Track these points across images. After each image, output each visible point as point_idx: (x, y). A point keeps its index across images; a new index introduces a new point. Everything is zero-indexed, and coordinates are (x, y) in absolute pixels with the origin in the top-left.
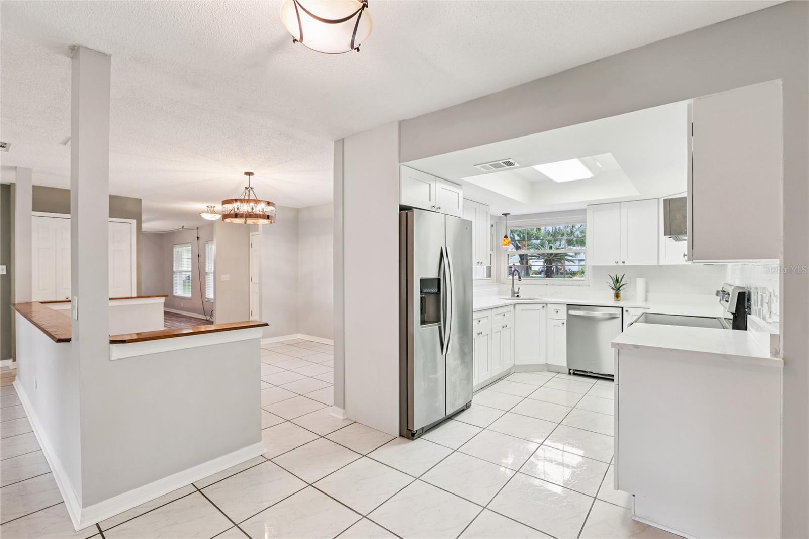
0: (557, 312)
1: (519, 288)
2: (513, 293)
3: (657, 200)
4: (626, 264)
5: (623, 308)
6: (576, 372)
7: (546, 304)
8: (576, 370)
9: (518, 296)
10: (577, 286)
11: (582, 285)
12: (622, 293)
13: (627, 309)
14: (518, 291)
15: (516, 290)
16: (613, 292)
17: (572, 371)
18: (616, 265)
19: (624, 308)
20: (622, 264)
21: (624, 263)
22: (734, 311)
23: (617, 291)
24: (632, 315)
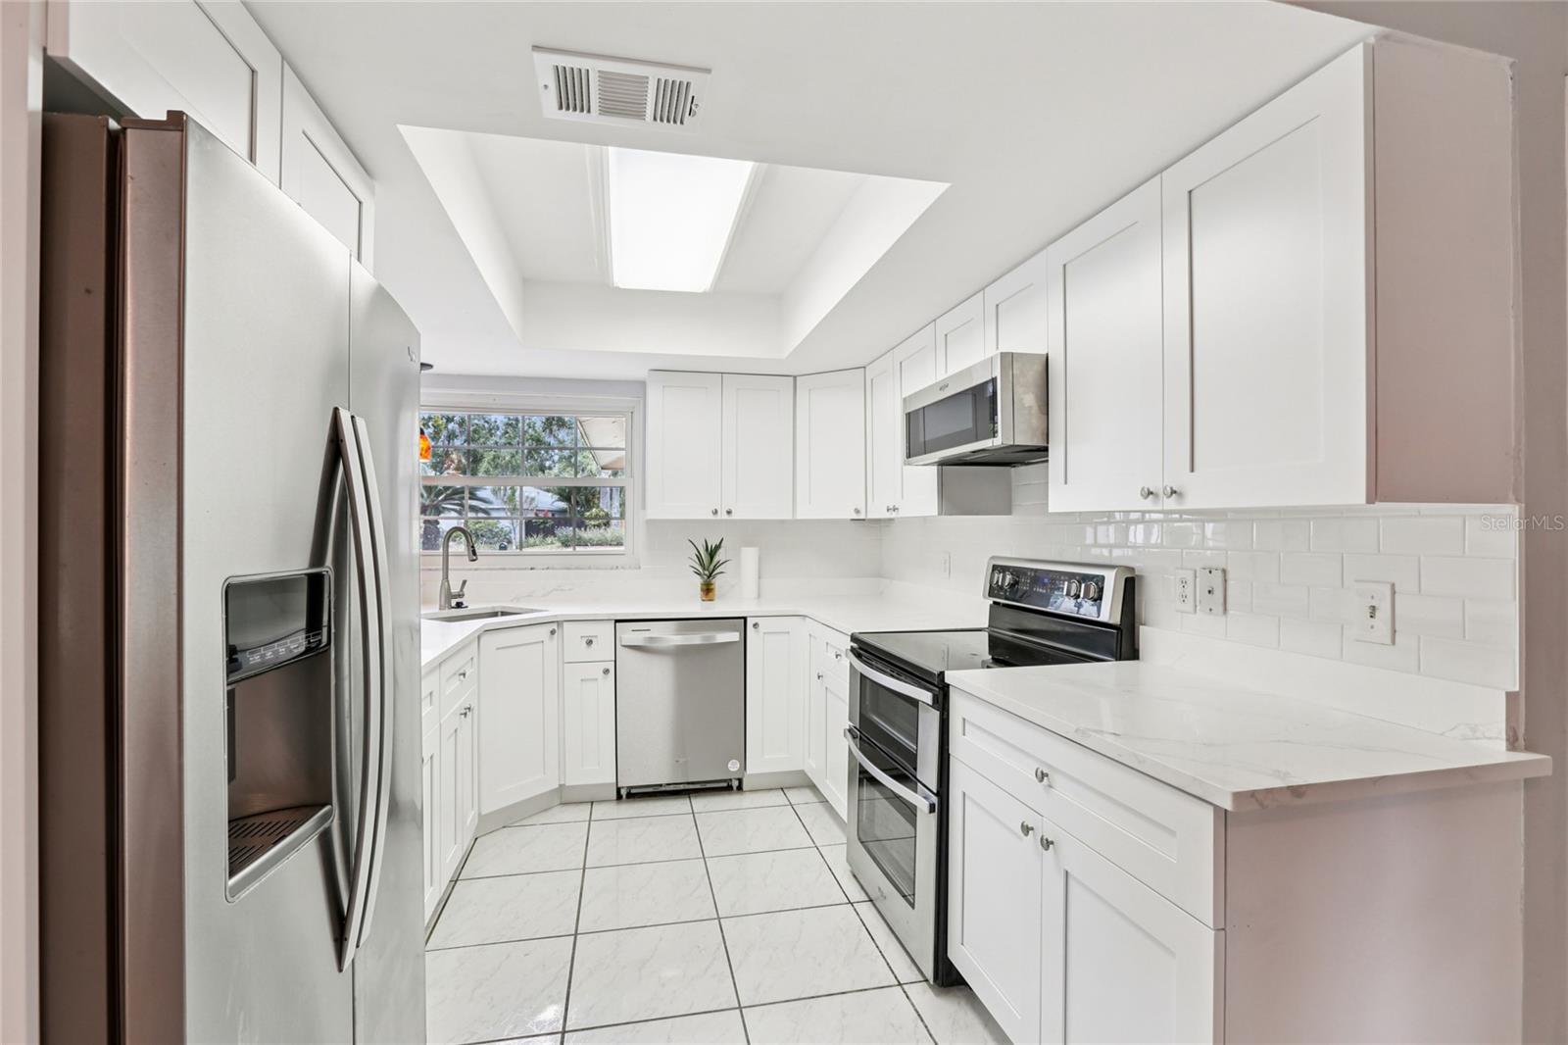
0: (590, 642)
1: (464, 582)
2: (450, 596)
3: (792, 378)
4: (735, 516)
5: (745, 619)
6: (633, 791)
7: (559, 623)
8: (632, 787)
9: (459, 605)
10: (612, 569)
11: (623, 568)
12: (718, 582)
13: (755, 620)
14: (462, 590)
15: (455, 589)
16: (698, 581)
17: (624, 792)
18: (711, 517)
19: (748, 619)
20: (725, 516)
21: (729, 512)
22: (1116, 620)
23: (709, 577)
24: (765, 633)
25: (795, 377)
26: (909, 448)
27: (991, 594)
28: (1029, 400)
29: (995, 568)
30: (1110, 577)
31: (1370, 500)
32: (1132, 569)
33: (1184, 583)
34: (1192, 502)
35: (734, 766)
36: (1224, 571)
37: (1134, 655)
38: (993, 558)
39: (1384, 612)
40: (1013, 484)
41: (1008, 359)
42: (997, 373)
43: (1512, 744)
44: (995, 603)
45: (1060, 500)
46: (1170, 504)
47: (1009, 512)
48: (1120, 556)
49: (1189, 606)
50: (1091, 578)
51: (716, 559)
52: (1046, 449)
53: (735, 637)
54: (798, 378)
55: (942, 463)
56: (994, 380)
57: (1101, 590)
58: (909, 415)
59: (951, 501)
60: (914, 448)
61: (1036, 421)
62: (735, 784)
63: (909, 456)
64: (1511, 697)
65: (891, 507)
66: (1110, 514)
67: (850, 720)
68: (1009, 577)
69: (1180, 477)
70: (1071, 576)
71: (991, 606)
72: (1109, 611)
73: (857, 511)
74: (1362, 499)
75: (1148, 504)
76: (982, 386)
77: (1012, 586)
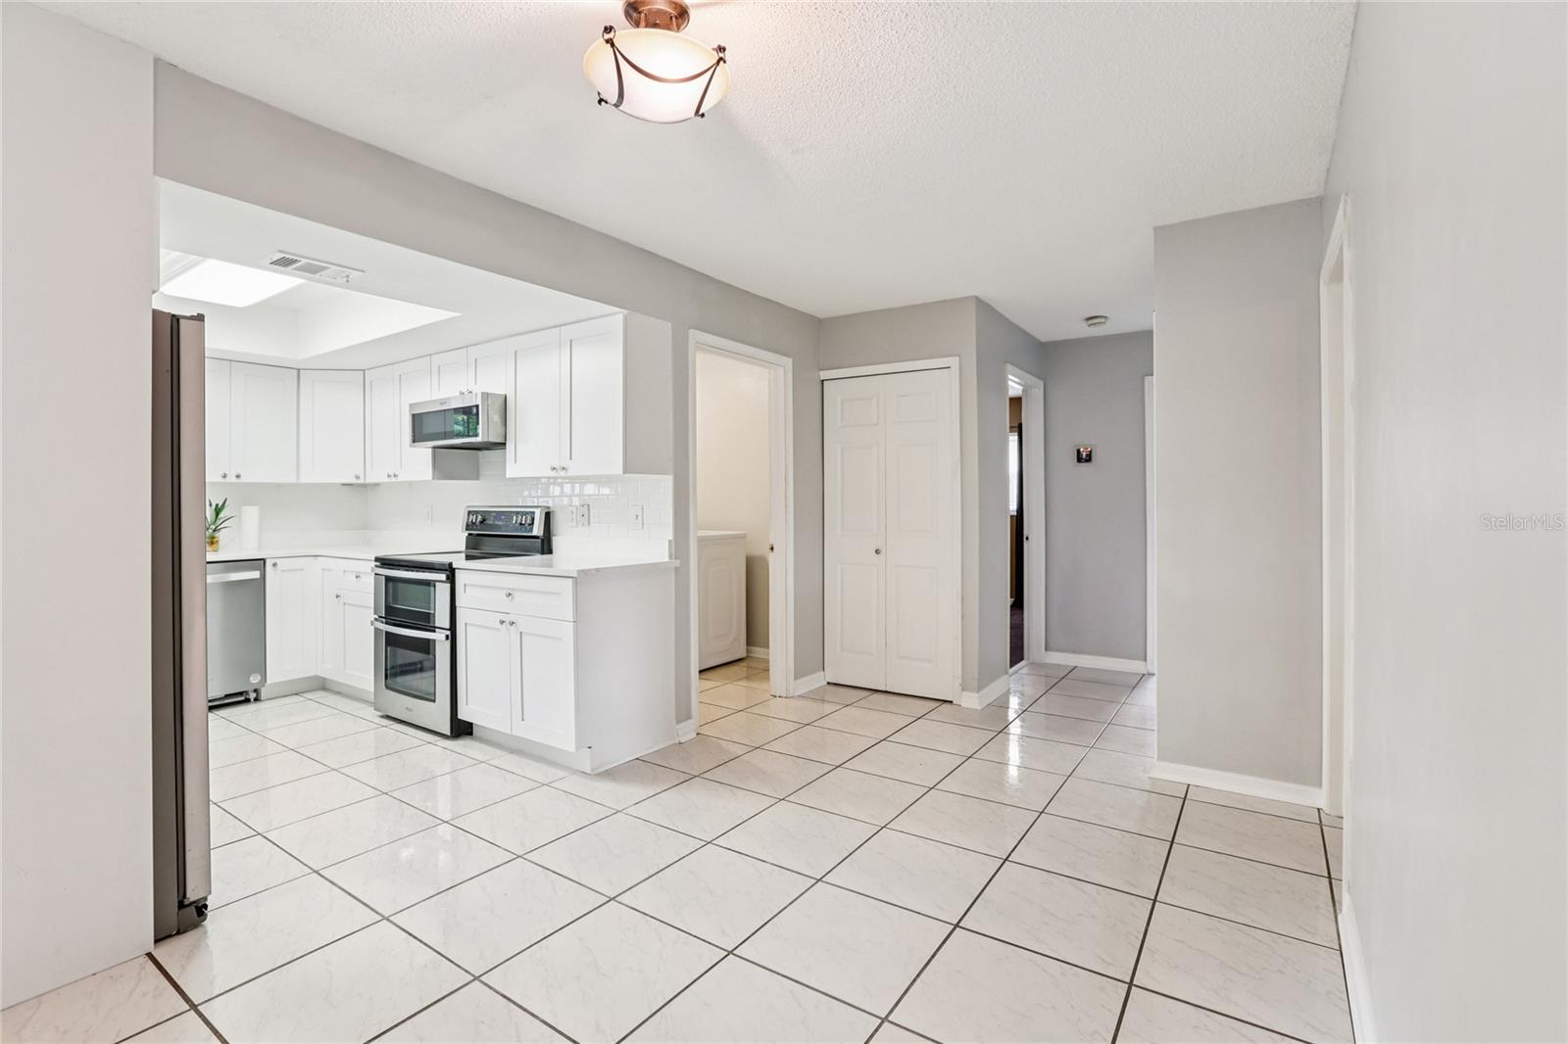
3: (295, 372)
4: (243, 480)
5: (261, 560)
12: (222, 535)
13: (274, 561)
18: (221, 480)
19: (267, 560)
20: (234, 480)
21: (238, 476)
22: (541, 534)
23: (214, 531)
24: (282, 571)
25: (299, 370)
26: (414, 436)
27: (467, 529)
28: (496, 418)
29: (469, 512)
30: (538, 512)
31: (624, 473)
32: (549, 508)
33: (572, 512)
34: (571, 473)
35: (255, 679)
36: (588, 506)
37: (550, 552)
38: (468, 507)
39: (640, 518)
40: (481, 460)
41: (486, 396)
42: (479, 402)
43: (670, 557)
44: (470, 534)
45: (512, 471)
46: (562, 473)
47: (477, 478)
48: (542, 502)
49: (575, 524)
50: (527, 513)
51: (221, 515)
52: (505, 444)
53: (256, 574)
54: (302, 372)
55: (434, 448)
56: (477, 406)
57: (533, 519)
58: (414, 416)
59: (441, 470)
60: (418, 437)
61: (500, 429)
62: (252, 696)
63: (414, 441)
64: (670, 541)
65: (392, 474)
66: (539, 479)
67: (375, 613)
68: (480, 517)
69: (566, 463)
70: (518, 513)
71: (467, 537)
72: (538, 530)
73: (358, 477)
74: (621, 473)
75: (553, 474)
76: (470, 408)
77: (481, 522)
